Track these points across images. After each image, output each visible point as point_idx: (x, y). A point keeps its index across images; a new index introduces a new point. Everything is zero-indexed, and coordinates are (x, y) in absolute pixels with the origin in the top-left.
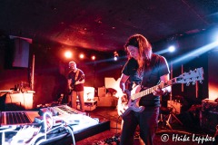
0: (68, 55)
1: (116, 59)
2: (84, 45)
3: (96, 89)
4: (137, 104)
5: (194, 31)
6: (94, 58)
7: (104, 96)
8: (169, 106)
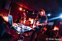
0: (21, 9)
1: (33, 13)
2: (26, 8)
3: (26, 20)
4: (38, 26)
5: (56, 12)
6: (27, 12)
7: (28, 23)
8: (44, 29)
